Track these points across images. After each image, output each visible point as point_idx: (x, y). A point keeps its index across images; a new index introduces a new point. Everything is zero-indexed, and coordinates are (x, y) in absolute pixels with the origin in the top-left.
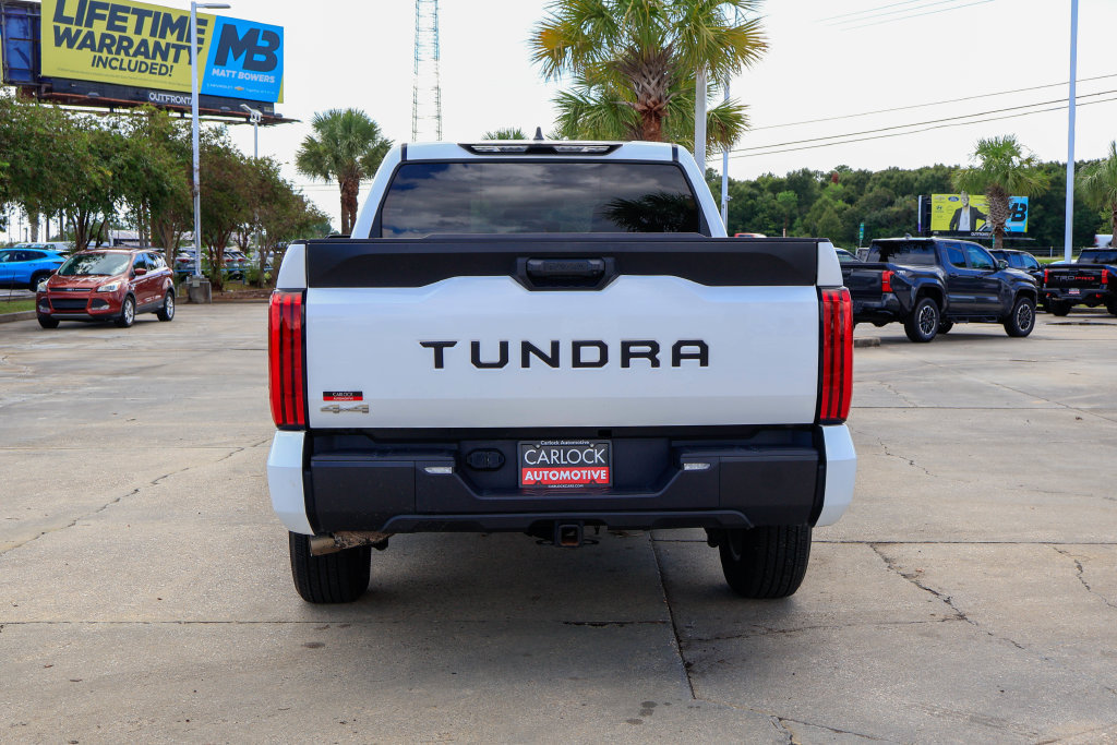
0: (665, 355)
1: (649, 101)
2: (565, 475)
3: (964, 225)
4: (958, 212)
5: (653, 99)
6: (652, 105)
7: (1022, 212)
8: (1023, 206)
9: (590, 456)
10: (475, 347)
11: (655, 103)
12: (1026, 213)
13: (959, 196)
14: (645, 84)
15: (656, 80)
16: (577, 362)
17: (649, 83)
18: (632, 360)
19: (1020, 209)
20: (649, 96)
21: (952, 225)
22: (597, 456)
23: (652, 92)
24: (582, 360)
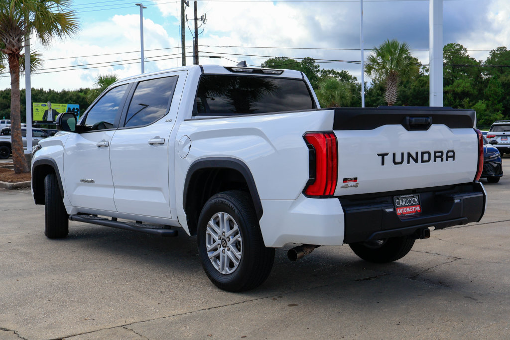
0: (445, 157)
1: (13, 49)
2: (408, 210)
3: (50, 118)
4: (46, 112)
5: (15, 48)
6: (15, 51)
7: (77, 112)
8: (77, 109)
9: (414, 201)
10: (394, 155)
11: (16, 50)
12: (79, 112)
13: (46, 104)
14: (11, 40)
15: (17, 38)
16: (423, 161)
17: (13, 39)
18: (437, 159)
19: (76, 111)
20: (14, 46)
21: (44, 118)
22: (416, 201)
23: (15, 44)
24: (424, 160)
